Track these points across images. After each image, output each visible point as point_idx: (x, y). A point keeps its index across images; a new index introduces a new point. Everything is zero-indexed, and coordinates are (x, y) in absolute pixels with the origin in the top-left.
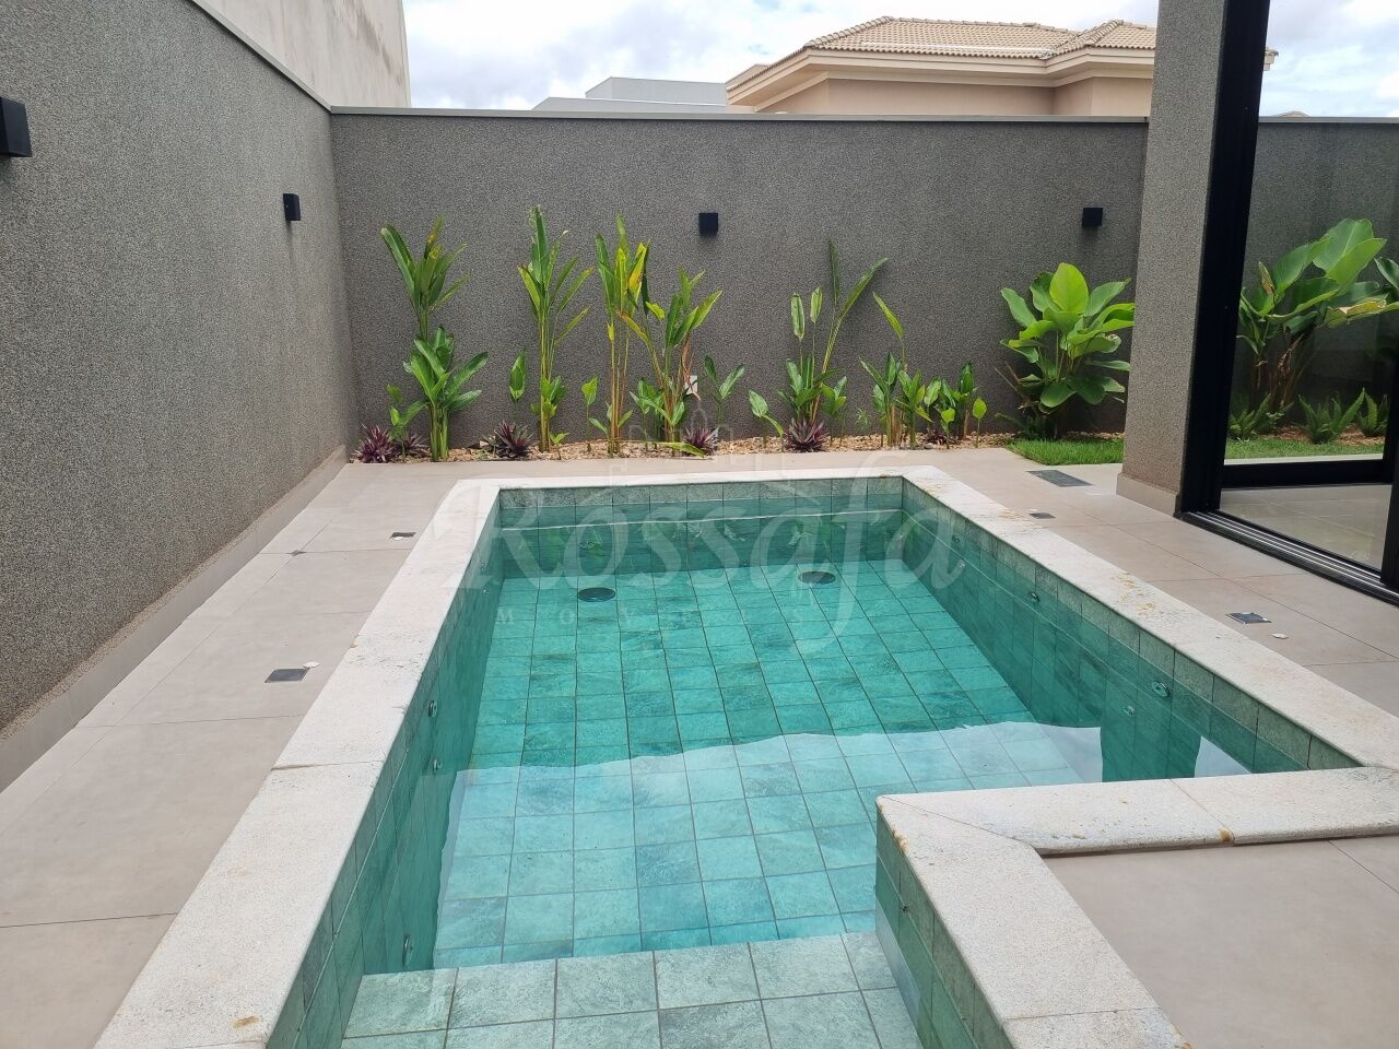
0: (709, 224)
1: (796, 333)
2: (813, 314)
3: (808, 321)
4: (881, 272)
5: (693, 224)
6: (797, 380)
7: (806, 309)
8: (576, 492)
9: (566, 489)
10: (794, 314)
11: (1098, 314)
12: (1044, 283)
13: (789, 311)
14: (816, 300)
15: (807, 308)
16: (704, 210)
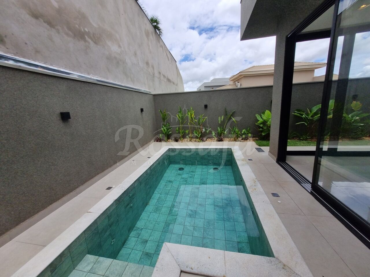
0: (206, 106)
1: (219, 123)
2: (222, 120)
3: (221, 120)
4: (234, 113)
5: (203, 106)
6: (219, 130)
7: (221, 119)
10: (219, 119)
12: (264, 113)
14: (223, 117)
16: (205, 104)
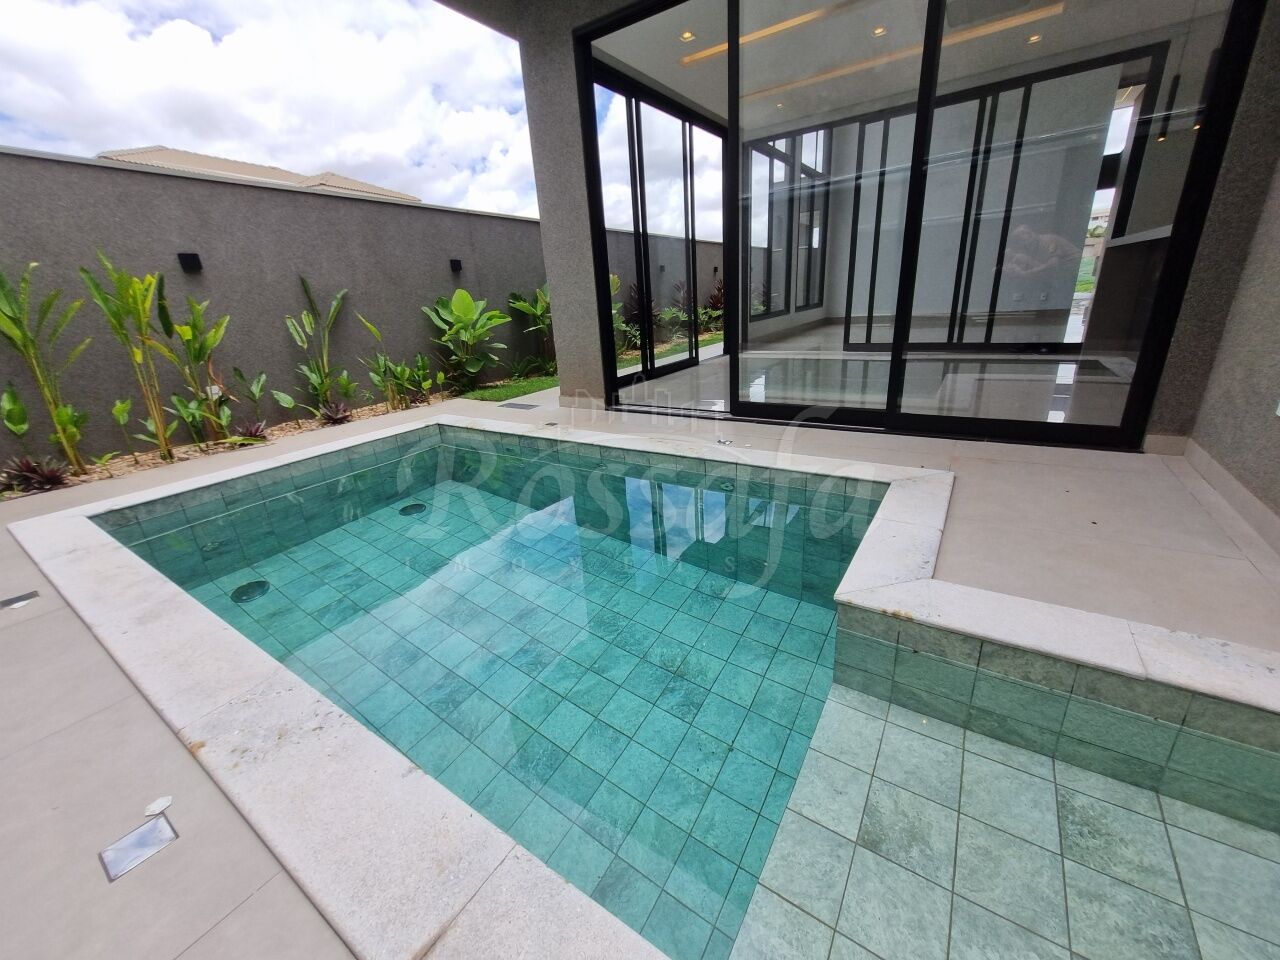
0: (190, 263)
1: (300, 344)
2: (308, 330)
3: (306, 335)
5: (174, 262)
8: (181, 497)
9: (169, 497)
10: (294, 331)
11: (477, 320)
12: (446, 305)
13: (288, 329)
14: (306, 319)
15: (302, 327)
16: (182, 251)
